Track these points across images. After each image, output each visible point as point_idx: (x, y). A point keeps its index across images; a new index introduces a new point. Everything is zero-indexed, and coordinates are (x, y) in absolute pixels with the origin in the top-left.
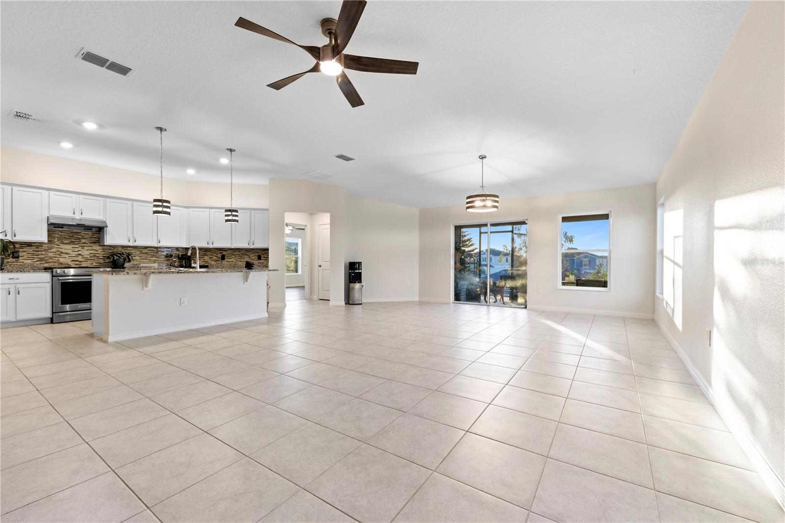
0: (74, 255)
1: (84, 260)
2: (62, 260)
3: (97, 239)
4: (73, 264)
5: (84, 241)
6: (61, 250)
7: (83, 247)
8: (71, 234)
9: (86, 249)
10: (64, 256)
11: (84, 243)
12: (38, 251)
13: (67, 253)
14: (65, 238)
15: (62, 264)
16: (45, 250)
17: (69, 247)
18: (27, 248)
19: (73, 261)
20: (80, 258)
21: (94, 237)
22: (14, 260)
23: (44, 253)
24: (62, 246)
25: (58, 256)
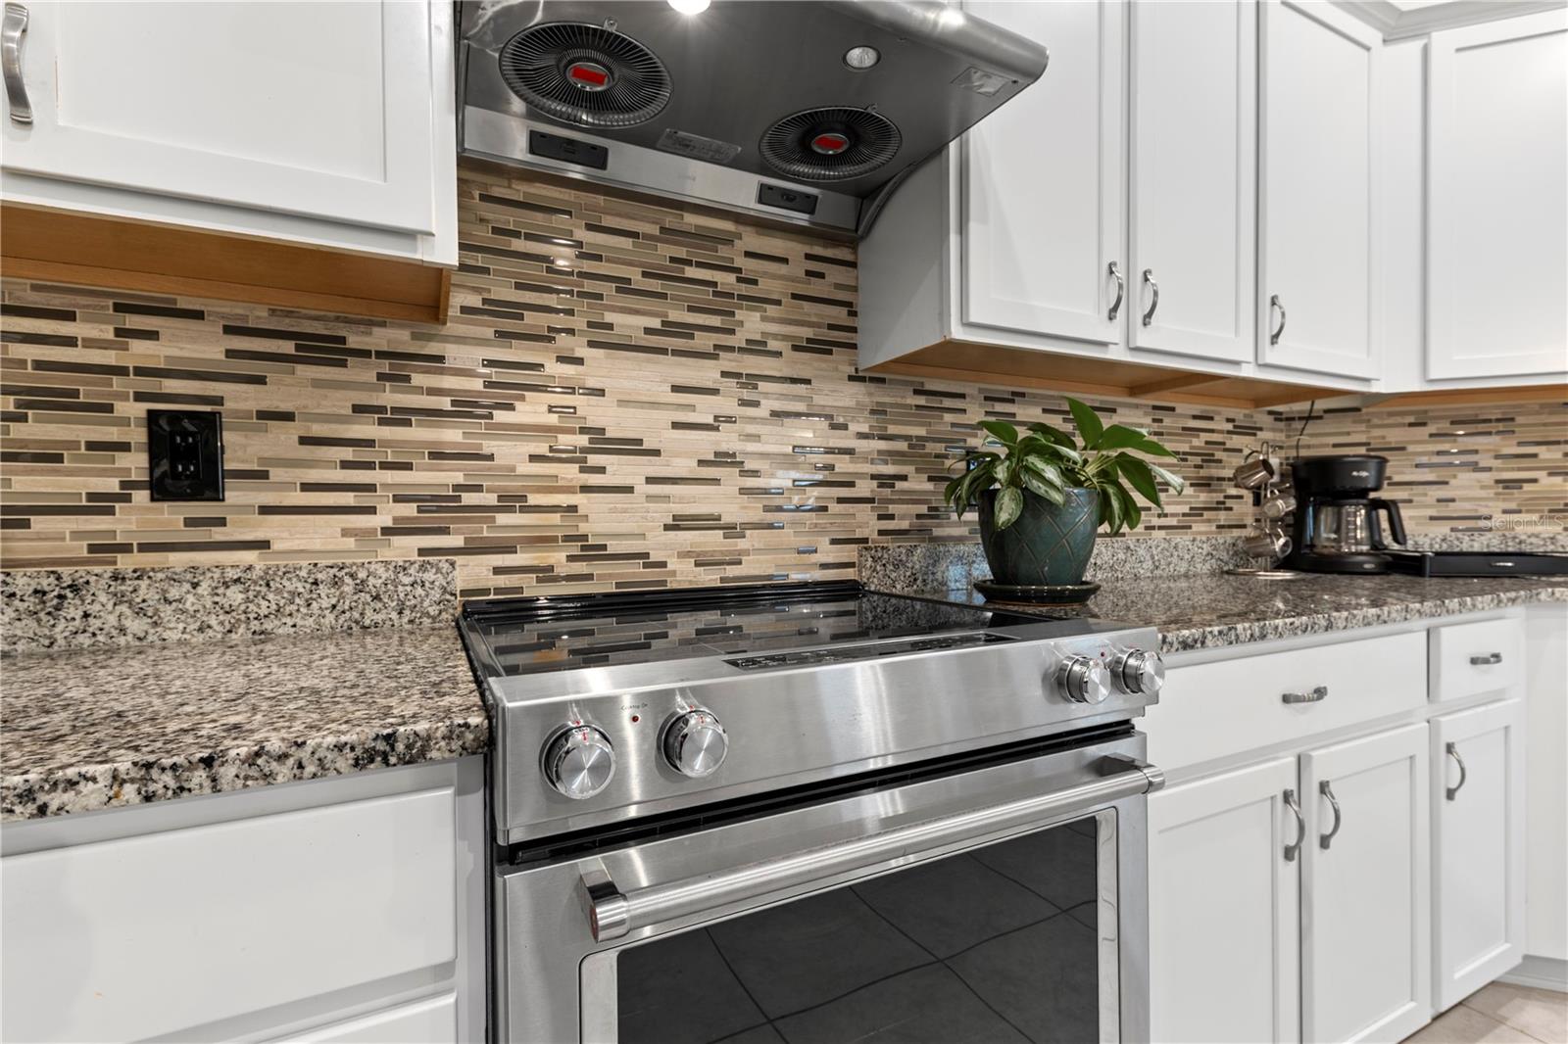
0: (685, 466)
1: (754, 512)
2: (601, 518)
3: (839, 315)
4: (684, 555)
5: (752, 323)
6: (594, 412)
7: (751, 381)
8: (667, 250)
9: (768, 405)
10: (619, 469)
11: (756, 347)
12: (401, 417)
13: (632, 447)
14: (624, 286)
15: (594, 552)
16: (465, 408)
17: (649, 377)
18: (305, 371)
19: (677, 524)
20: (724, 500)
21: (816, 288)
22: (172, 517)
23: (451, 435)
24: (600, 368)
25: (570, 473)
